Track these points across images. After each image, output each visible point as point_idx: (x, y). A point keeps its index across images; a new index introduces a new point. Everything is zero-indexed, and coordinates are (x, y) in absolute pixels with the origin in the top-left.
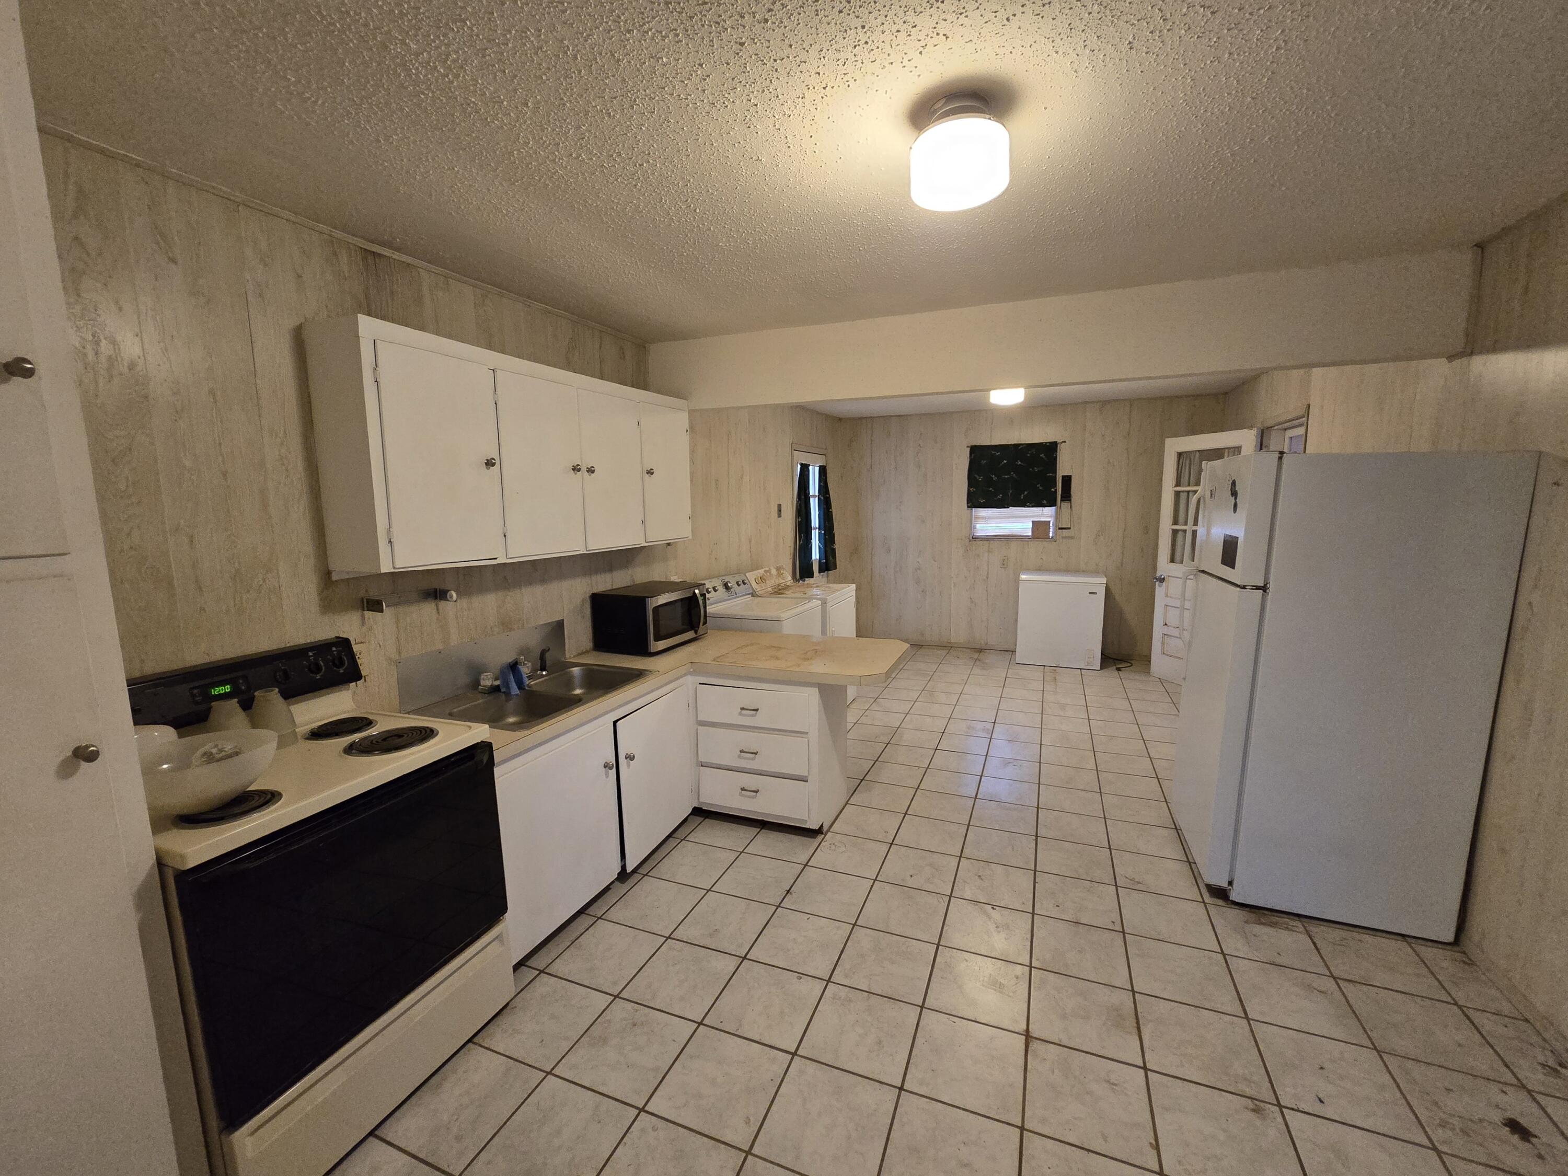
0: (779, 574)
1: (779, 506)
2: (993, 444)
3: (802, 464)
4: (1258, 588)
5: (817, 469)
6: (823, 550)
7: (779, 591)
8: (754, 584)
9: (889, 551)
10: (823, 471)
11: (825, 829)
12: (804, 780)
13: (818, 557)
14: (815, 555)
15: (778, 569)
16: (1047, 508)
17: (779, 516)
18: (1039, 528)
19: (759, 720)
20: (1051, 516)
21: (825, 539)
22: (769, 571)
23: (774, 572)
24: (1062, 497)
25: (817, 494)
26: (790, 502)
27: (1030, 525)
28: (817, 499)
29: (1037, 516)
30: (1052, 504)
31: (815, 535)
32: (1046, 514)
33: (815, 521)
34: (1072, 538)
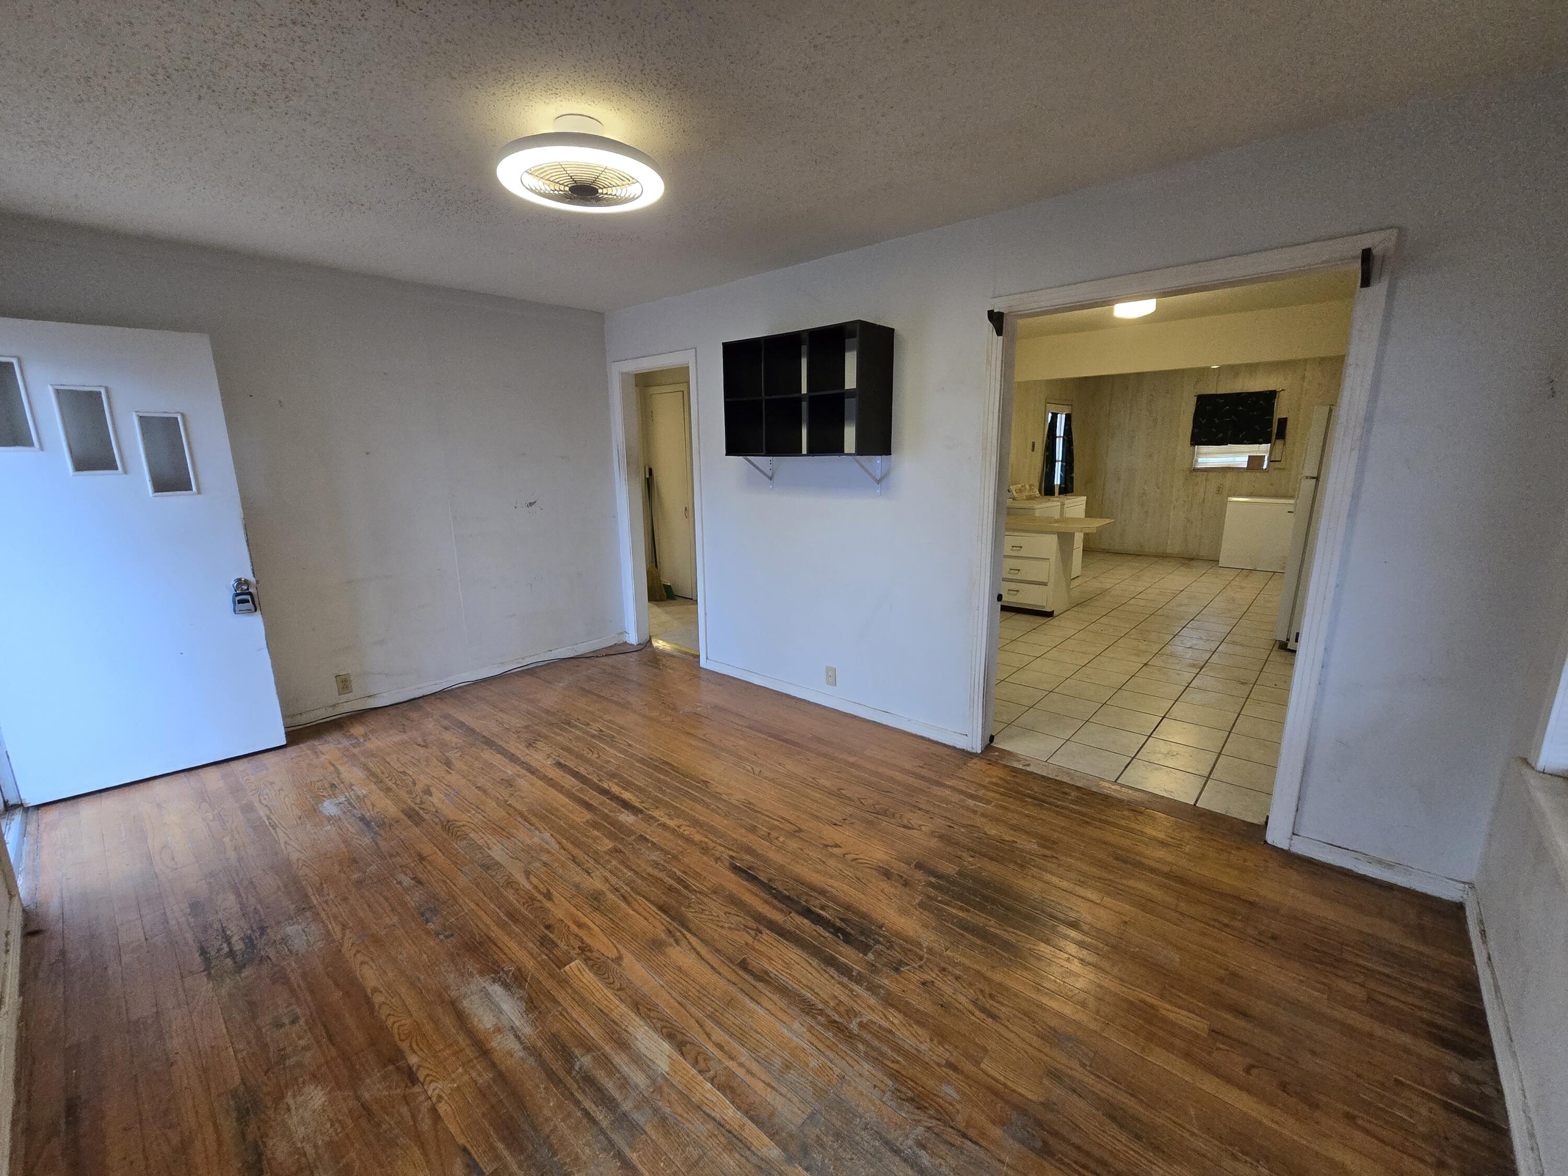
0: (1031, 489)
1: (1034, 443)
2: (1219, 392)
3: (1052, 413)
4: (1313, 478)
5: (1064, 416)
6: (1063, 479)
7: (1030, 498)
8: (1015, 493)
9: (1119, 480)
10: (1068, 418)
11: (1055, 614)
12: (1045, 584)
13: (1059, 483)
14: (1057, 481)
15: (1030, 486)
16: (1263, 445)
17: (1033, 450)
18: (1255, 462)
19: (1022, 553)
20: (1266, 452)
21: (1066, 469)
22: (1024, 486)
23: (1027, 487)
24: (1277, 435)
25: (1062, 435)
26: (1041, 442)
27: (1247, 459)
28: (1062, 439)
29: (1253, 452)
30: (1267, 441)
31: (1058, 466)
32: (1262, 450)
33: (1059, 455)
34: (1283, 469)
